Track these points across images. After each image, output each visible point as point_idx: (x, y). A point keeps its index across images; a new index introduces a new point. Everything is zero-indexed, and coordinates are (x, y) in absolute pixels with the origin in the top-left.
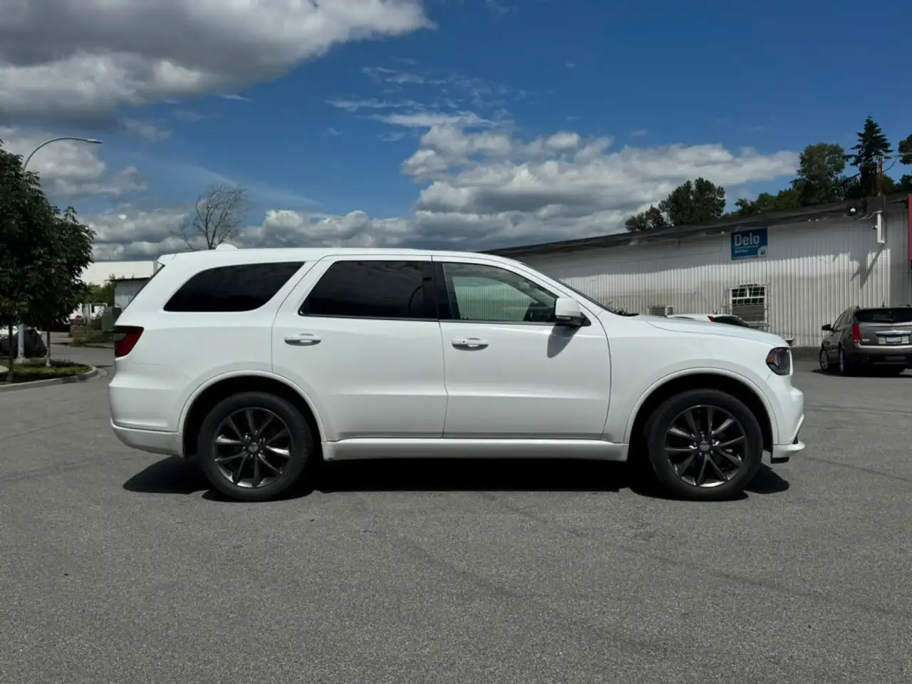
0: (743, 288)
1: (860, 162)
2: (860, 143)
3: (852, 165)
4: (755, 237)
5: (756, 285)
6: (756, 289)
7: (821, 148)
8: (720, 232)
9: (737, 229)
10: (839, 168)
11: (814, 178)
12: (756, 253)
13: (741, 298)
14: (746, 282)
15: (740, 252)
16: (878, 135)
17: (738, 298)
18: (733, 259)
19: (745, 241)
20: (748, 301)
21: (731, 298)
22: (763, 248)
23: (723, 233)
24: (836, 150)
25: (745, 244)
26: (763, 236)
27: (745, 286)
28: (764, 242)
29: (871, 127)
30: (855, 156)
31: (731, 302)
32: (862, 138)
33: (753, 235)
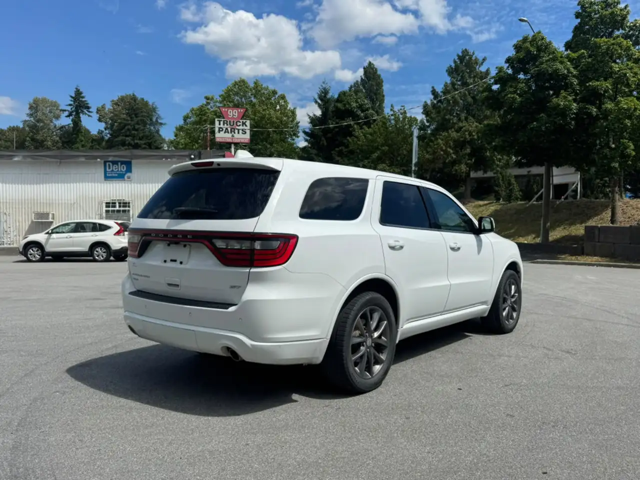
0: (114, 201)
1: (72, 116)
2: (72, 103)
3: (66, 117)
4: (122, 166)
5: (124, 200)
6: (124, 203)
7: (44, 101)
8: (97, 159)
9: (110, 159)
10: (58, 117)
11: (39, 121)
12: (123, 177)
13: (113, 209)
14: (116, 197)
15: (110, 175)
16: (84, 99)
17: (110, 209)
18: (105, 180)
19: (115, 168)
20: (118, 211)
21: (105, 209)
22: (128, 174)
23: (99, 160)
24: (55, 105)
25: (114, 170)
26: (129, 165)
27: (115, 200)
28: (129, 170)
29: (78, 93)
30: (68, 111)
31: (104, 211)
32: (73, 100)
33: (121, 164)
